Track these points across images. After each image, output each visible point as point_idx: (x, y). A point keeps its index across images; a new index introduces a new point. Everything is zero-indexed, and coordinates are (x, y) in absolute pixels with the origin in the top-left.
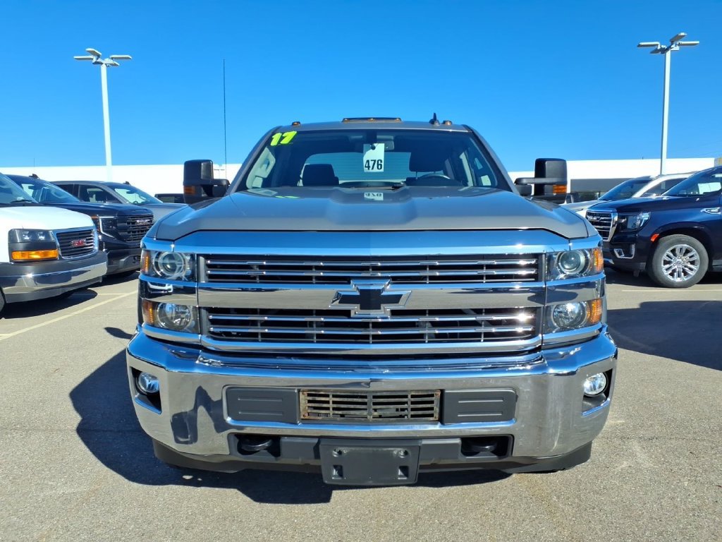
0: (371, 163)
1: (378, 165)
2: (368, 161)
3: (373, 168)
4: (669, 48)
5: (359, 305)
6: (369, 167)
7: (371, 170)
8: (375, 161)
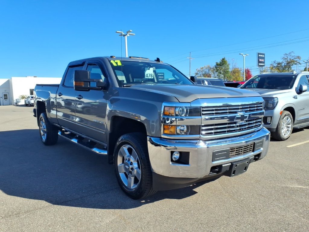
0: (148, 75)
1: (151, 76)
2: (147, 74)
3: (149, 77)
4: (126, 35)
5: (240, 120)
6: (147, 76)
7: (148, 78)
8: (150, 74)
